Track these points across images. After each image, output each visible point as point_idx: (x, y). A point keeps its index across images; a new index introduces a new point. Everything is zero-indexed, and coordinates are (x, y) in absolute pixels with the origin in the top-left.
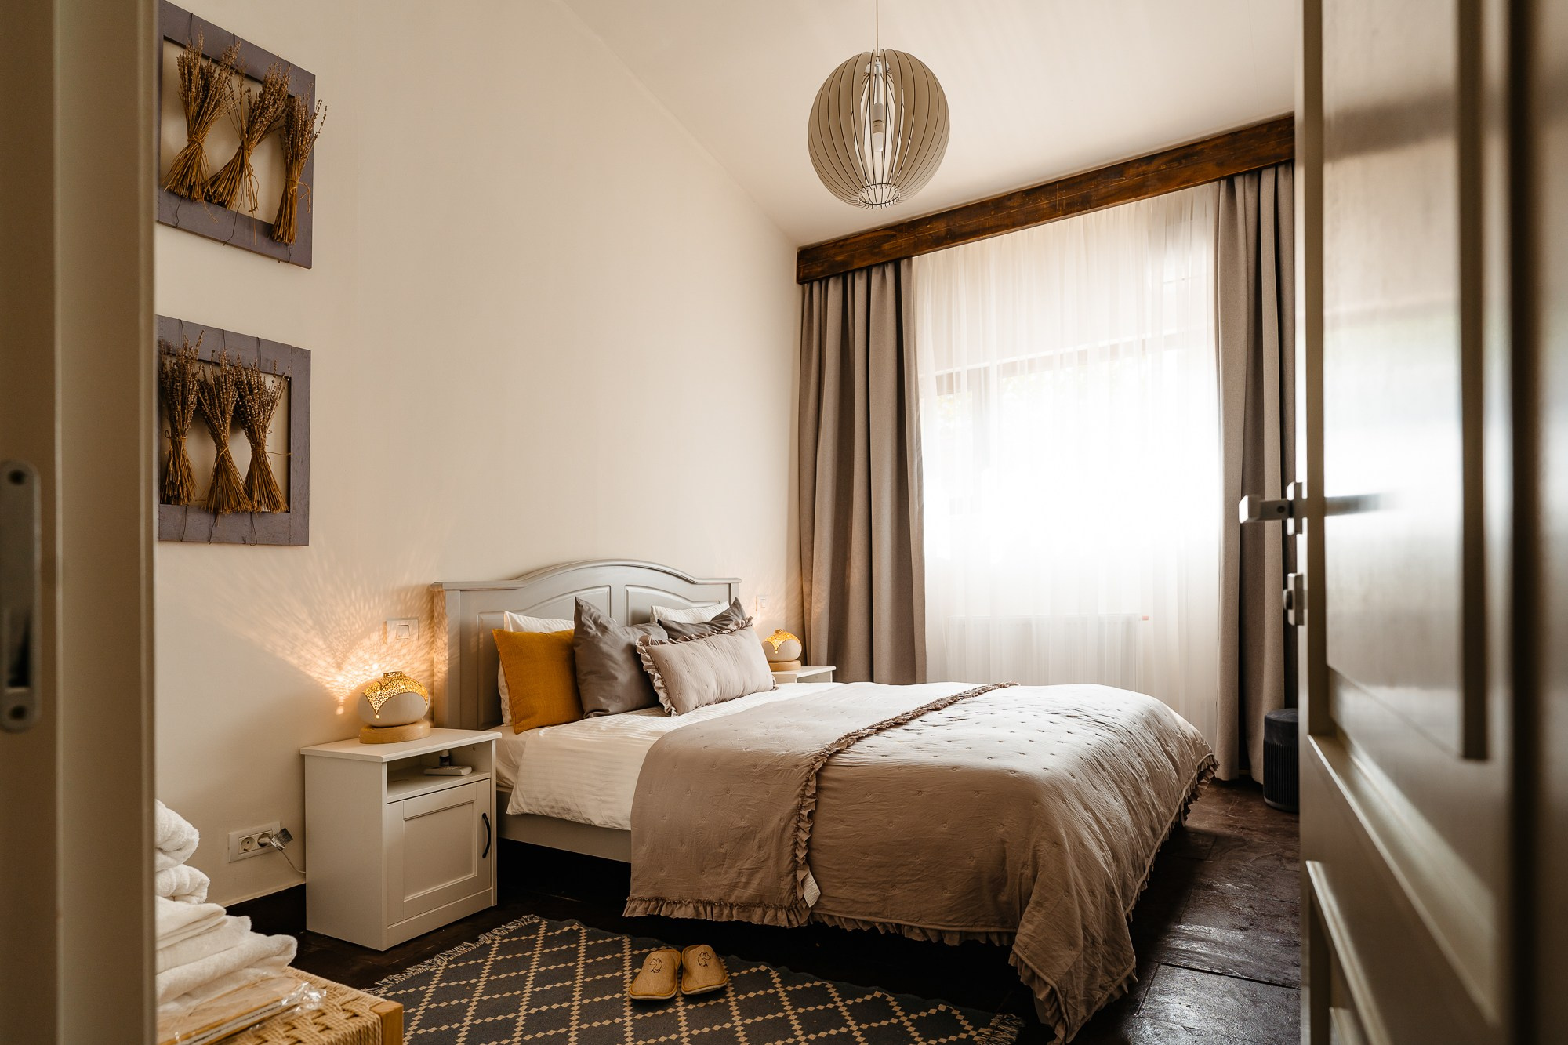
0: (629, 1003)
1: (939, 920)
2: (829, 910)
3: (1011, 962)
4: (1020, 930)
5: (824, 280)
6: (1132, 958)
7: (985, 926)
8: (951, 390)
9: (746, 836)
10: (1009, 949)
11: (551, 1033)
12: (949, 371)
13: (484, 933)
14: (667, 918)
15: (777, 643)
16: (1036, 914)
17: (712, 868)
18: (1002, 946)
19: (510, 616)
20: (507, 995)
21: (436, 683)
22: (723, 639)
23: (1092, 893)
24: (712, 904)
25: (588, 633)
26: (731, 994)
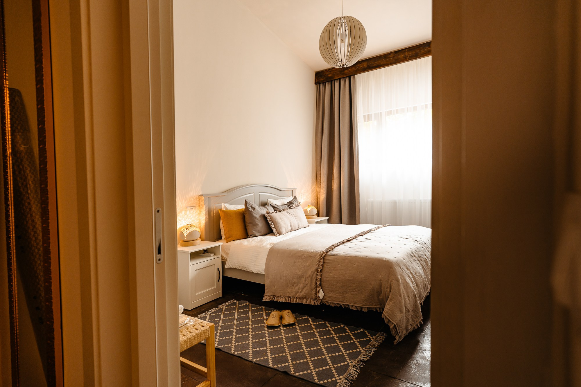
0: (266, 327)
1: (361, 304)
2: (327, 300)
3: (383, 317)
4: (386, 307)
5: (324, 83)
6: (421, 316)
7: (375, 306)
8: (368, 120)
9: (301, 277)
10: (382, 313)
11: (244, 335)
12: (368, 114)
13: (220, 305)
14: (276, 301)
15: (309, 210)
16: (390, 302)
17: (290, 286)
18: (380, 312)
19: (224, 205)
20: (229, 324)
21: (201, 227)
22: (291, 211)
23: (408, 296)
24: (291, 297)
25: (249, 210)
26: (297, 325)
